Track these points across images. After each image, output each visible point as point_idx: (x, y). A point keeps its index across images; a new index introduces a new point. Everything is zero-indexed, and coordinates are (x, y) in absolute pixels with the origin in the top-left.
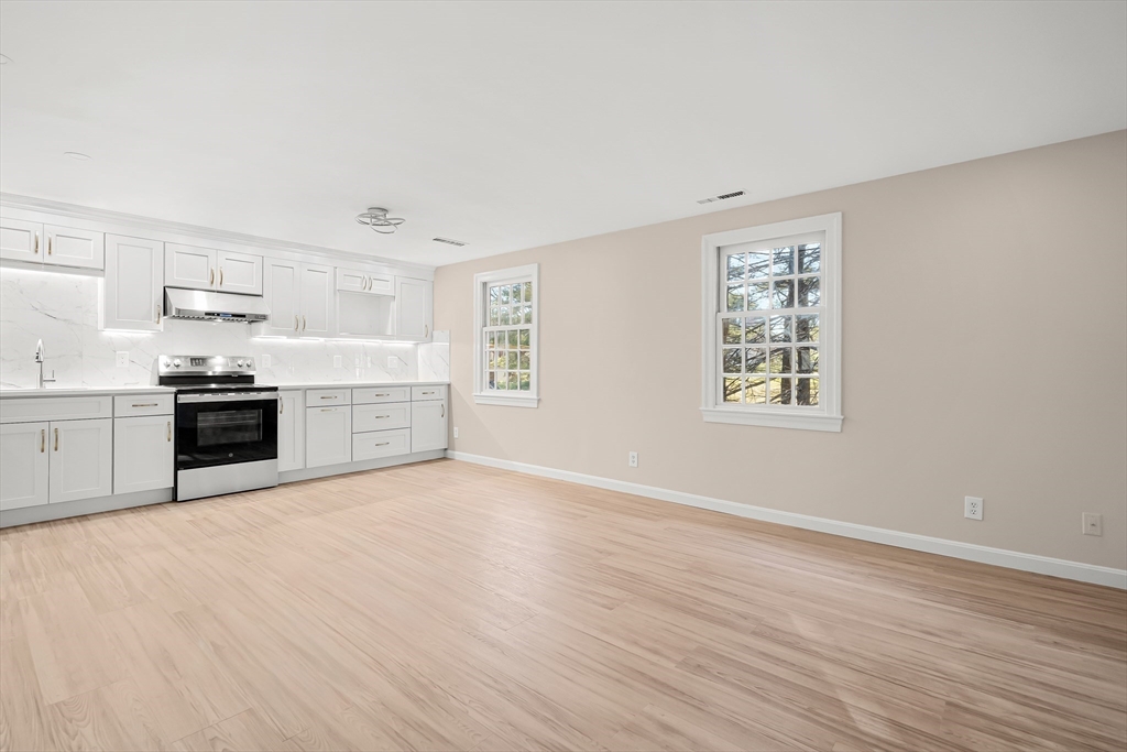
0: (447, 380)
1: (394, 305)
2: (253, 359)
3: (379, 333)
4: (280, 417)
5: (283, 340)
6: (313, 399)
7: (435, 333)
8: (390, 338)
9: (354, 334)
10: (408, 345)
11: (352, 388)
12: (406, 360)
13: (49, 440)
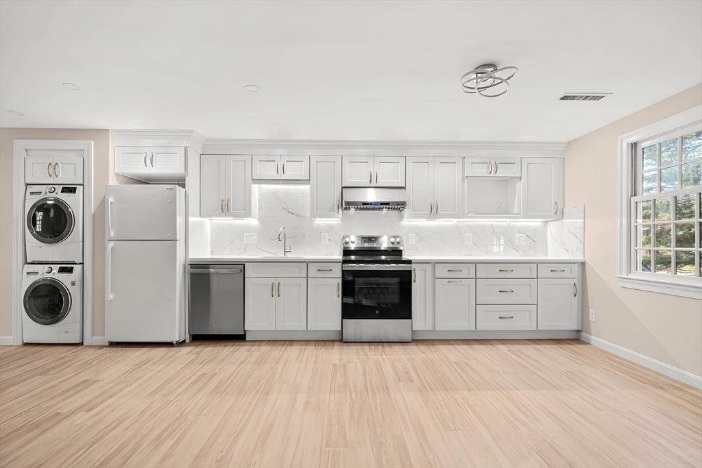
0: (580, 258)
1: (520, 186)
2: (401, 238)
3: (505, 211)
4: (414, 285)
5: (424, 222)
6: (441, 271)
7: (566, 210)
8: (517, 216)
9: (480, 214)
10: (536, 223)
11: (476, 263)
12: (534, 238)
13: (276, 290)
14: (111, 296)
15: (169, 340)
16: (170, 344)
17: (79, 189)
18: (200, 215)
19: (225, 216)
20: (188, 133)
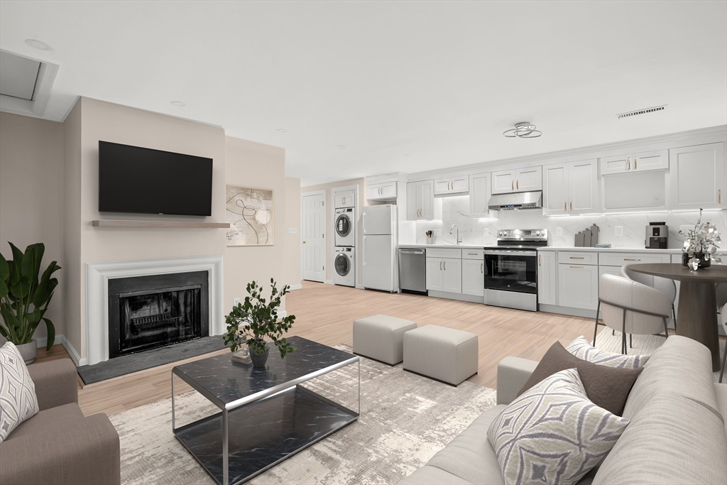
1: (668, 177)
4: (539, 267)
11: (598, 252)
13: (443, 266)
14: (365, 264)
15: (388, 290)
16: (389, 292)
17: (353, 209)
18: (407, 220)
19: (420, 219)
20: (396, 174)
